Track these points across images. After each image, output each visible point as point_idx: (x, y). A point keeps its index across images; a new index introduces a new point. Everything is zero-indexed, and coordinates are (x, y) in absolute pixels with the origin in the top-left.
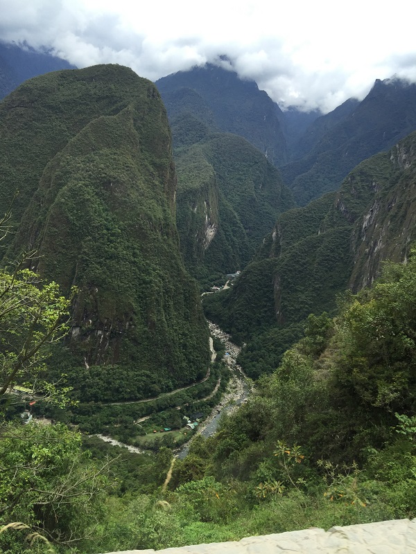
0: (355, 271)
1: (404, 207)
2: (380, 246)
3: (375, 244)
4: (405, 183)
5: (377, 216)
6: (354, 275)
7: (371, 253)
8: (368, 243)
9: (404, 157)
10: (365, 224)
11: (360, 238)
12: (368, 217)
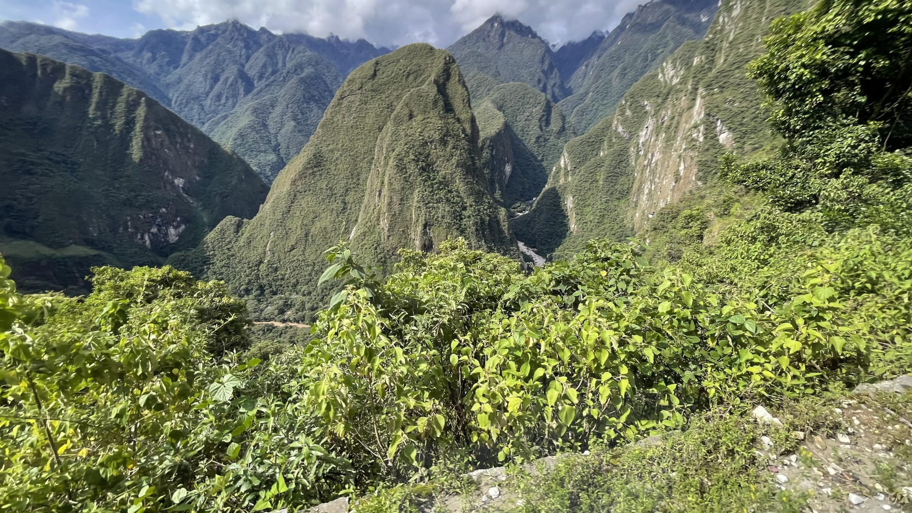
0: (637, 181)
1: (676, 118)
2: (657, 156)
3: (653, 156)
4: (675, 97)
5: (652, 132)
6: (635, 186)
7: (650, 164)
8: (646, 155)
9: (672, 73)
10: (642, 140)
11: (638, 152)
12: (644, 132)
